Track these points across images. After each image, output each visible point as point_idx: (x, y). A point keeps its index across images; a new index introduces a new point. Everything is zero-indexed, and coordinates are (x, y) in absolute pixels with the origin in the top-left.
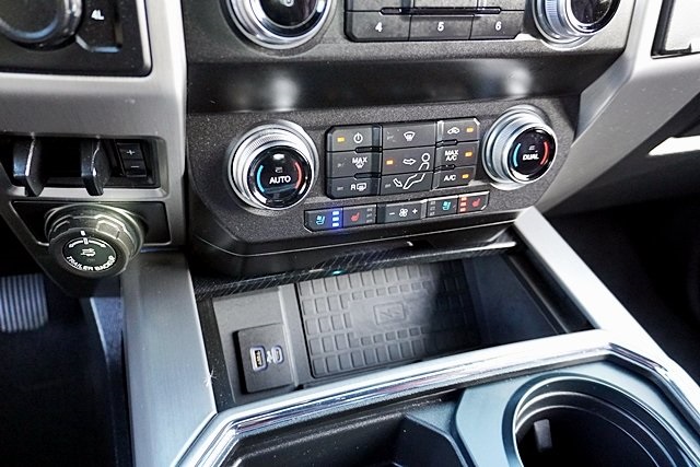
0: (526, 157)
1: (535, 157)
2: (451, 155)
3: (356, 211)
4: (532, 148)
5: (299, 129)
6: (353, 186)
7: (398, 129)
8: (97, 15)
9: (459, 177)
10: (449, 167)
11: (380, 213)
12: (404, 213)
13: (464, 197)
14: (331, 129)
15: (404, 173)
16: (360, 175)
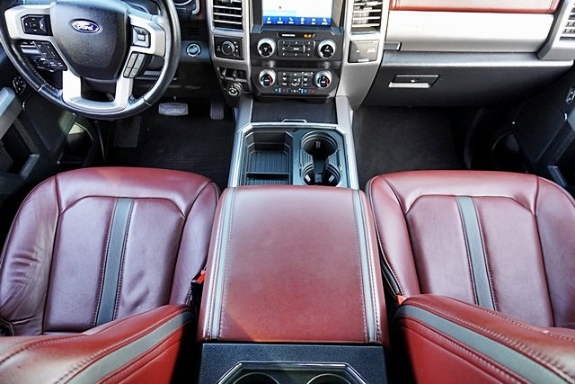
0: (322, 82)
2: (306, 80)
3: (284, 89)
6: (283, 84)
7: (293, 73)
8: (237, 51)
9: (308, 85)
10: (305, 82)
11: (289, 90)
12: (295, 91)
14: (279, 71)
15: (294, 82)
16: (285, 82)
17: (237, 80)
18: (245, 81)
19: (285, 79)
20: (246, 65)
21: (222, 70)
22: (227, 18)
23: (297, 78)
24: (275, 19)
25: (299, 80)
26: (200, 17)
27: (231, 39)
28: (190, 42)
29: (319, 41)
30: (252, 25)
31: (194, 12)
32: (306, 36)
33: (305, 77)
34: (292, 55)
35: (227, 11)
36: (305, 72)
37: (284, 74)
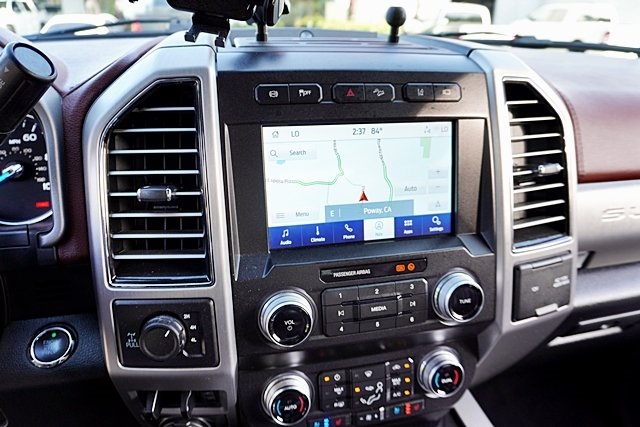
0: (444, 381)
1: (450, 380)
2: (396, 381)
3: (338, 419)
4: (447, 375)
5: (302, 374)
6: (336, 405)
7: (361, 370)
8: (193, 340)
9: (403, 394)
10: (395, 389)
11: (354, 419)
12: (369, 418)
13: (408, 405)
14: (321, 373)
15: (367, 395)
16: (339, 398)
17: (196, 411)
18: (220, 411)
19: (338, 391)
20: (223, 376)
21: (144, 397)
22: (156, 246)
23: (373, 381)
24: (301, 233)
25: (380, 386)
26: (70, 251)
27: (174, 309)
28: (44, 321)
29: (438, 277)
30: (238, 257)
31: (46, 239)
32: (400, 268)
33: (395, 374)
34: (364, 326)
35: (155, 225)
36: (393, 361)
37: (337, 377)
